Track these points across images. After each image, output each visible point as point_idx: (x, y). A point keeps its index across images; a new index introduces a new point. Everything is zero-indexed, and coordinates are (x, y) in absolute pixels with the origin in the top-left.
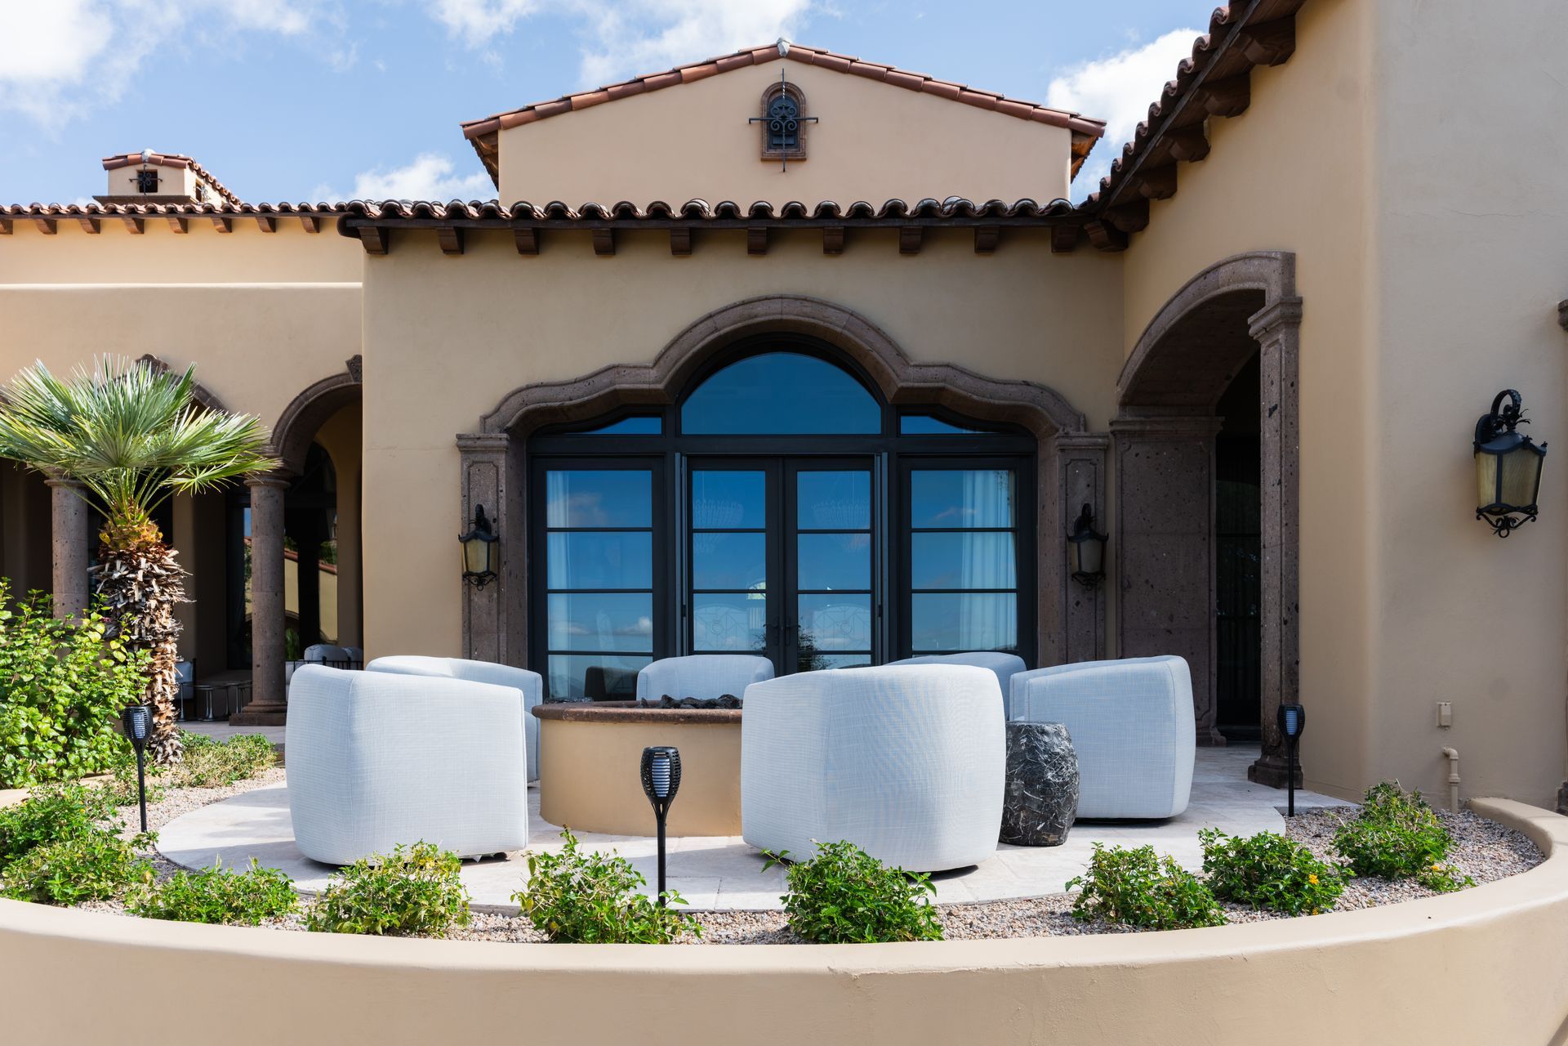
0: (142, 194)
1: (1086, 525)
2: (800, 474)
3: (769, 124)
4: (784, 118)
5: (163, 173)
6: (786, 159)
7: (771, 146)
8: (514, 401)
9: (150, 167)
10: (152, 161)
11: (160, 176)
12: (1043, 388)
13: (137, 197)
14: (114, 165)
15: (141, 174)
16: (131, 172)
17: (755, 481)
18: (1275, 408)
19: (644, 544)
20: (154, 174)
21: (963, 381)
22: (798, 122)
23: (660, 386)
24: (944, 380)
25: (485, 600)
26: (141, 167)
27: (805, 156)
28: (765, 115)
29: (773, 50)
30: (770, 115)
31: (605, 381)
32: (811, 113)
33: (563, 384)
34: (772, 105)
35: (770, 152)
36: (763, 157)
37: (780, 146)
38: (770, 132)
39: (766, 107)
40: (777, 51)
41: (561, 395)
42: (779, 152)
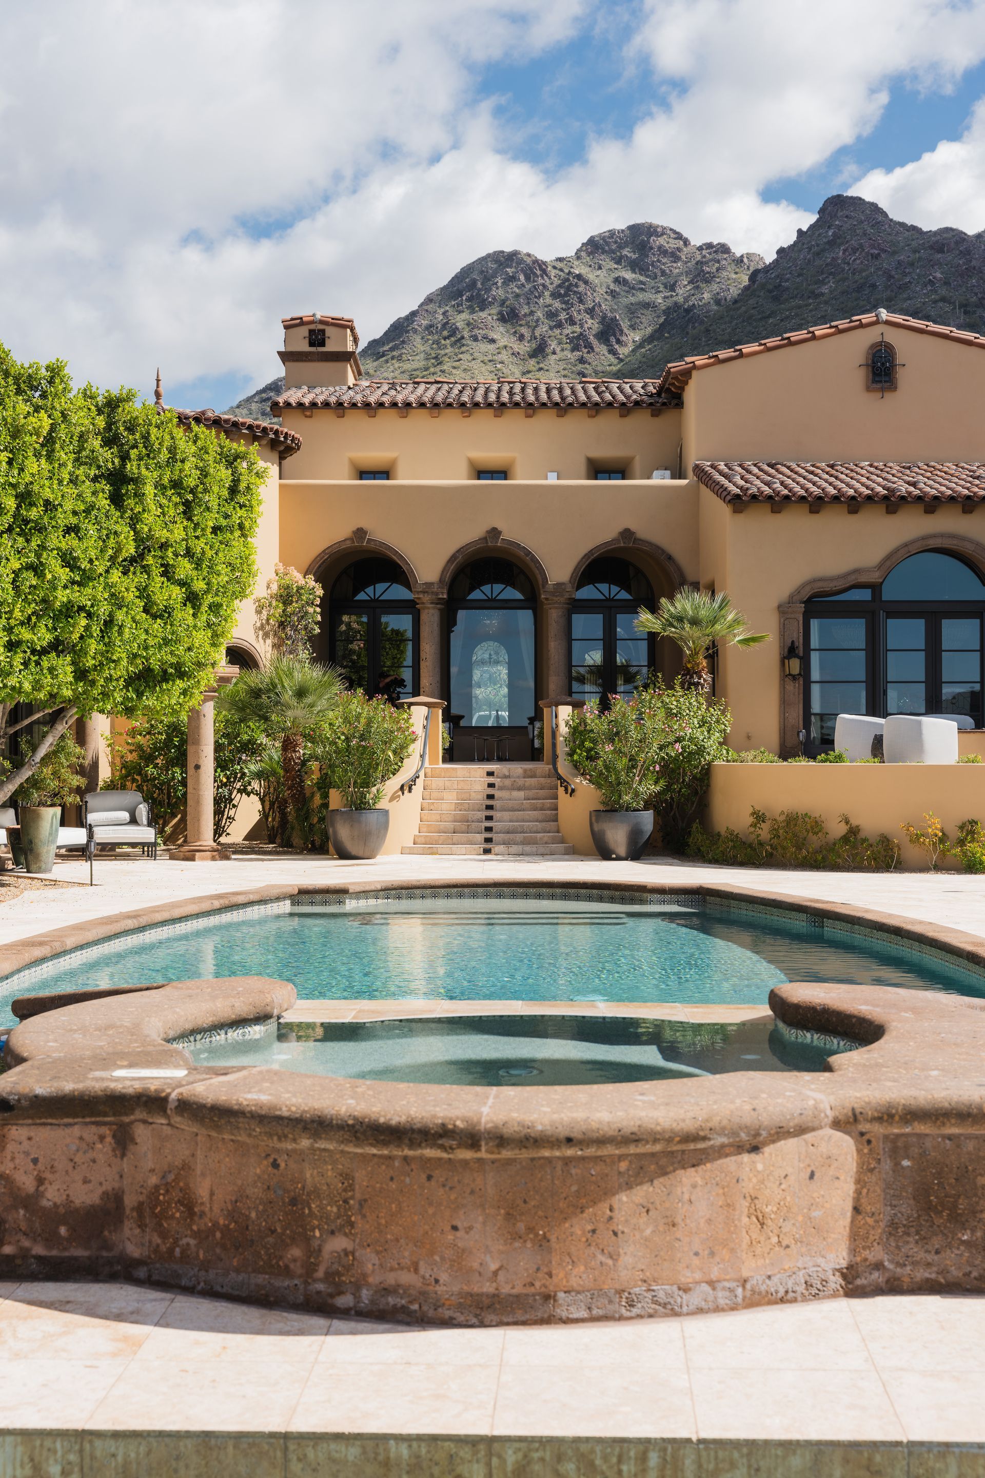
0: (313, 349)
2: (943, 621)
3: (873, 367)
4: (883, 364)
5: (330, 331)
6: (882, 390)
7: (874, 381)
8: (808, 589)
9: (321, 327)
10: (321, 322)
11: (327, 334)
13: (310, 352)
14: (290, 325)
15: (311, 332)
16: (304, 331)
17: (919, 625)
19: (861, 657)
20: (323, 331)
22: (892, 367)
25: (792, 688)
26: (312, 327)
27: (896, 388)
28: (870, 362)
29: (875, 318)
30: (873, 362)
31: (853, 577)
32: (899, 360)
33: (832, 579)
34: (874, 356)
35: (875, 386)
36: (868, 389)
37: (881, 382)
38: (874, 374)
39: (871, 356)
40: (878, 319)
41: (831, 585)
42: (879, 386)
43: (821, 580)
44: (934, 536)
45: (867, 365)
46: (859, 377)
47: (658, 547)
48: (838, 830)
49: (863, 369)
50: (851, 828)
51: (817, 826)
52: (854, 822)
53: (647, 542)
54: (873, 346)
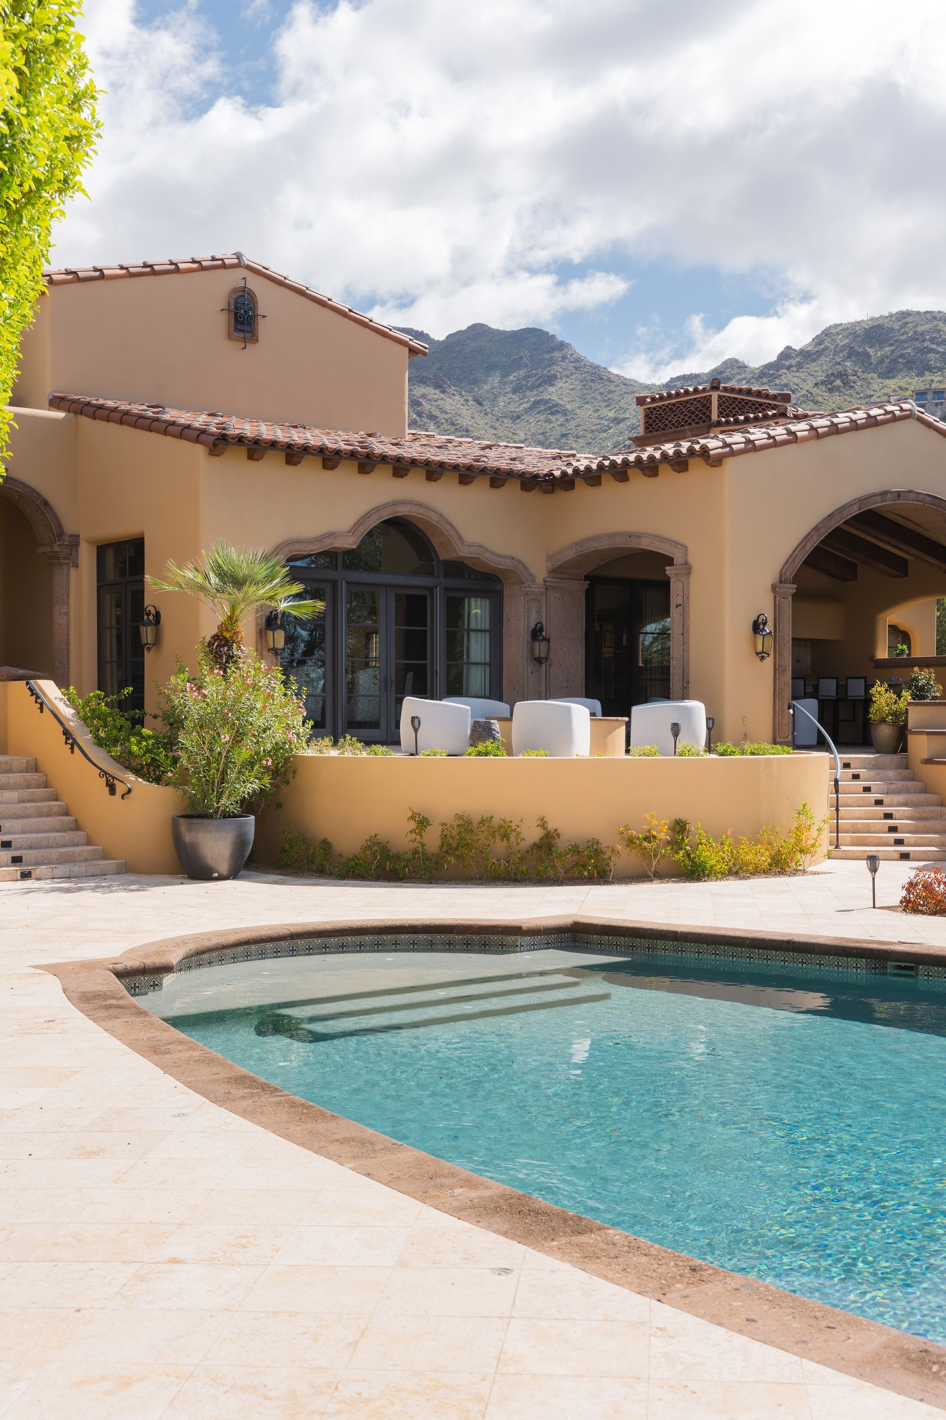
1: (537, 633)
3: (236, 314)
4: (246, 311)
6: (245, 340)
7: (237, 329)
12: (520, 562)
18: (680, 605)
21: (487, 555)
22: (254, 316)
23: (355, 547)
24: (479, 554)
27: (257, 340)
28: (232, 307)
29: (237, 261)
30: (236, 308)
31: (329, 541)
32: (261, 311)
33: (308, 542)
34: (236, 301)
35: (236, 334)
36: (230, 337)
37: (243, 331)
38: (236, 320)
39: (232, 301)
40: (240, 261)
41: (308, 549)
42: (241, 335)
43: (299, 541)
44: (403, 503)
45: (229, 310)
46: (220, 322)
47: (34, 490)
48: (531, 834)
49: (225, 313)
50: (549, 832)
51: (505, 831)
52: (551, 826)
53: (21, 483)
54: (234, 290)
